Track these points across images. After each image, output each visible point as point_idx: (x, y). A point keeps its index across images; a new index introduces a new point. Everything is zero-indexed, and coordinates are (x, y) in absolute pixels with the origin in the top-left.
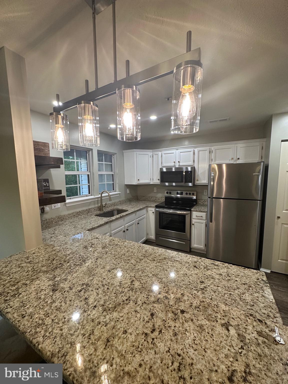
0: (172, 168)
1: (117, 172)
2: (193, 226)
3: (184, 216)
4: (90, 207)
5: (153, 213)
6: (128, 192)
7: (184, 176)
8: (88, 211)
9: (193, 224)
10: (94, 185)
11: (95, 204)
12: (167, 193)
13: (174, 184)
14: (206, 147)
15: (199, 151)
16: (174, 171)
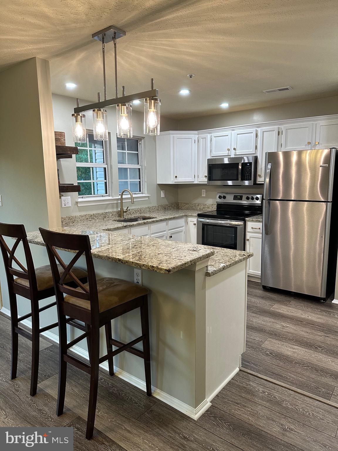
0: (223, 159)
1: (146, 165)
2: (247, 243)
3: (235, 228)
4: (107, 211)
5: (195, 224)
6: (162, 195)
7: (240, 171)
8: (105, 216)
9: (248, 240)
10: (112, 182)
11: (113, 208)
12: (220, 197)
13: (230, 183)
14: (274, 125)
15: (263, 132)
16: (228, 162)
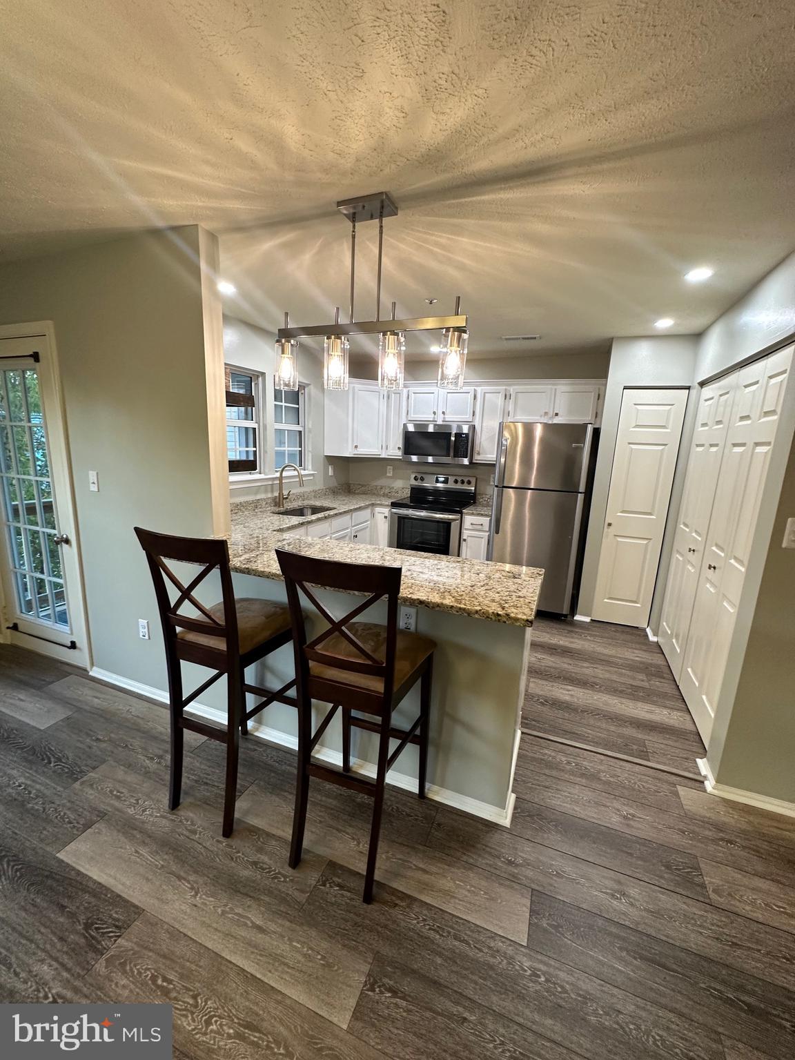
0: (427, 426)
1: (310, 426)
2: (464, 544)
3: (447, 524)
4: (258, 497)
5: (386, 517)
6: (331, 472)
7: (452, 444)
8: (256, 505)
9: (465, 540)
10: (265, 452)
11: (266, 492)
12: (416, 479)
13: (430, 459)
14: (499, 385)
15: (485, 393)
16: (432, 431)
